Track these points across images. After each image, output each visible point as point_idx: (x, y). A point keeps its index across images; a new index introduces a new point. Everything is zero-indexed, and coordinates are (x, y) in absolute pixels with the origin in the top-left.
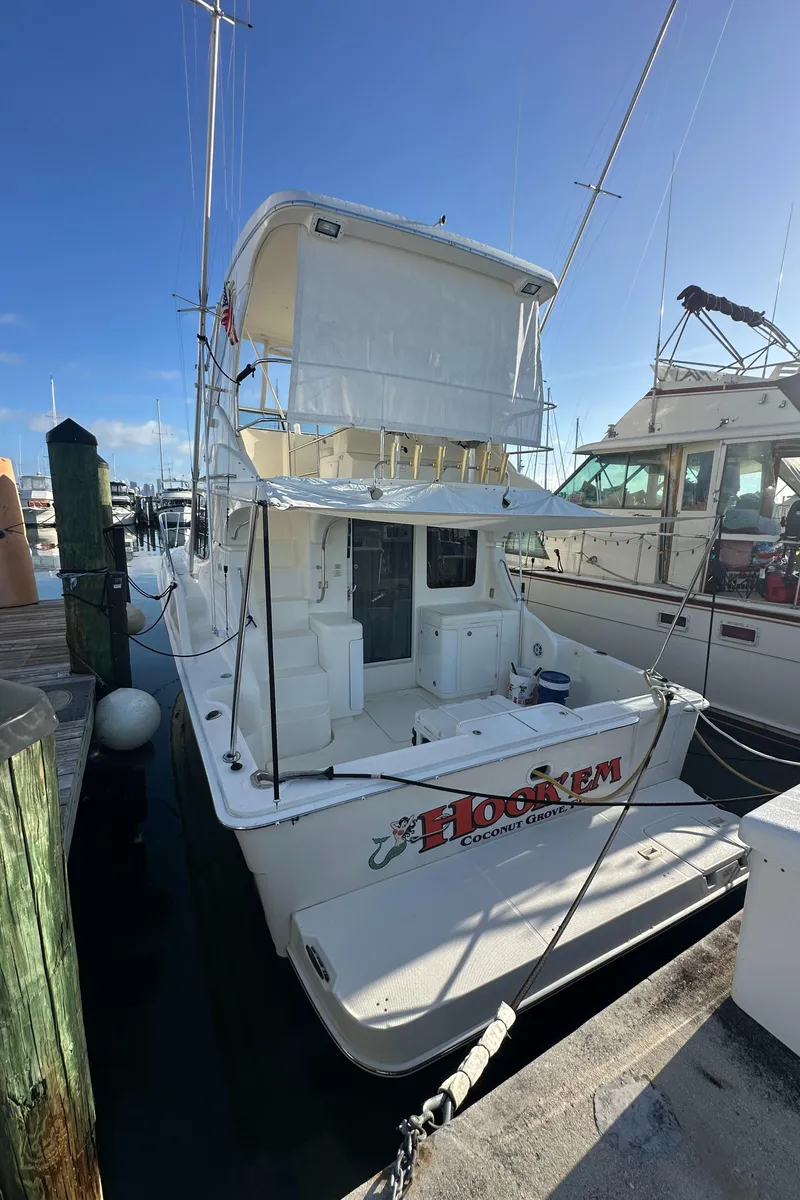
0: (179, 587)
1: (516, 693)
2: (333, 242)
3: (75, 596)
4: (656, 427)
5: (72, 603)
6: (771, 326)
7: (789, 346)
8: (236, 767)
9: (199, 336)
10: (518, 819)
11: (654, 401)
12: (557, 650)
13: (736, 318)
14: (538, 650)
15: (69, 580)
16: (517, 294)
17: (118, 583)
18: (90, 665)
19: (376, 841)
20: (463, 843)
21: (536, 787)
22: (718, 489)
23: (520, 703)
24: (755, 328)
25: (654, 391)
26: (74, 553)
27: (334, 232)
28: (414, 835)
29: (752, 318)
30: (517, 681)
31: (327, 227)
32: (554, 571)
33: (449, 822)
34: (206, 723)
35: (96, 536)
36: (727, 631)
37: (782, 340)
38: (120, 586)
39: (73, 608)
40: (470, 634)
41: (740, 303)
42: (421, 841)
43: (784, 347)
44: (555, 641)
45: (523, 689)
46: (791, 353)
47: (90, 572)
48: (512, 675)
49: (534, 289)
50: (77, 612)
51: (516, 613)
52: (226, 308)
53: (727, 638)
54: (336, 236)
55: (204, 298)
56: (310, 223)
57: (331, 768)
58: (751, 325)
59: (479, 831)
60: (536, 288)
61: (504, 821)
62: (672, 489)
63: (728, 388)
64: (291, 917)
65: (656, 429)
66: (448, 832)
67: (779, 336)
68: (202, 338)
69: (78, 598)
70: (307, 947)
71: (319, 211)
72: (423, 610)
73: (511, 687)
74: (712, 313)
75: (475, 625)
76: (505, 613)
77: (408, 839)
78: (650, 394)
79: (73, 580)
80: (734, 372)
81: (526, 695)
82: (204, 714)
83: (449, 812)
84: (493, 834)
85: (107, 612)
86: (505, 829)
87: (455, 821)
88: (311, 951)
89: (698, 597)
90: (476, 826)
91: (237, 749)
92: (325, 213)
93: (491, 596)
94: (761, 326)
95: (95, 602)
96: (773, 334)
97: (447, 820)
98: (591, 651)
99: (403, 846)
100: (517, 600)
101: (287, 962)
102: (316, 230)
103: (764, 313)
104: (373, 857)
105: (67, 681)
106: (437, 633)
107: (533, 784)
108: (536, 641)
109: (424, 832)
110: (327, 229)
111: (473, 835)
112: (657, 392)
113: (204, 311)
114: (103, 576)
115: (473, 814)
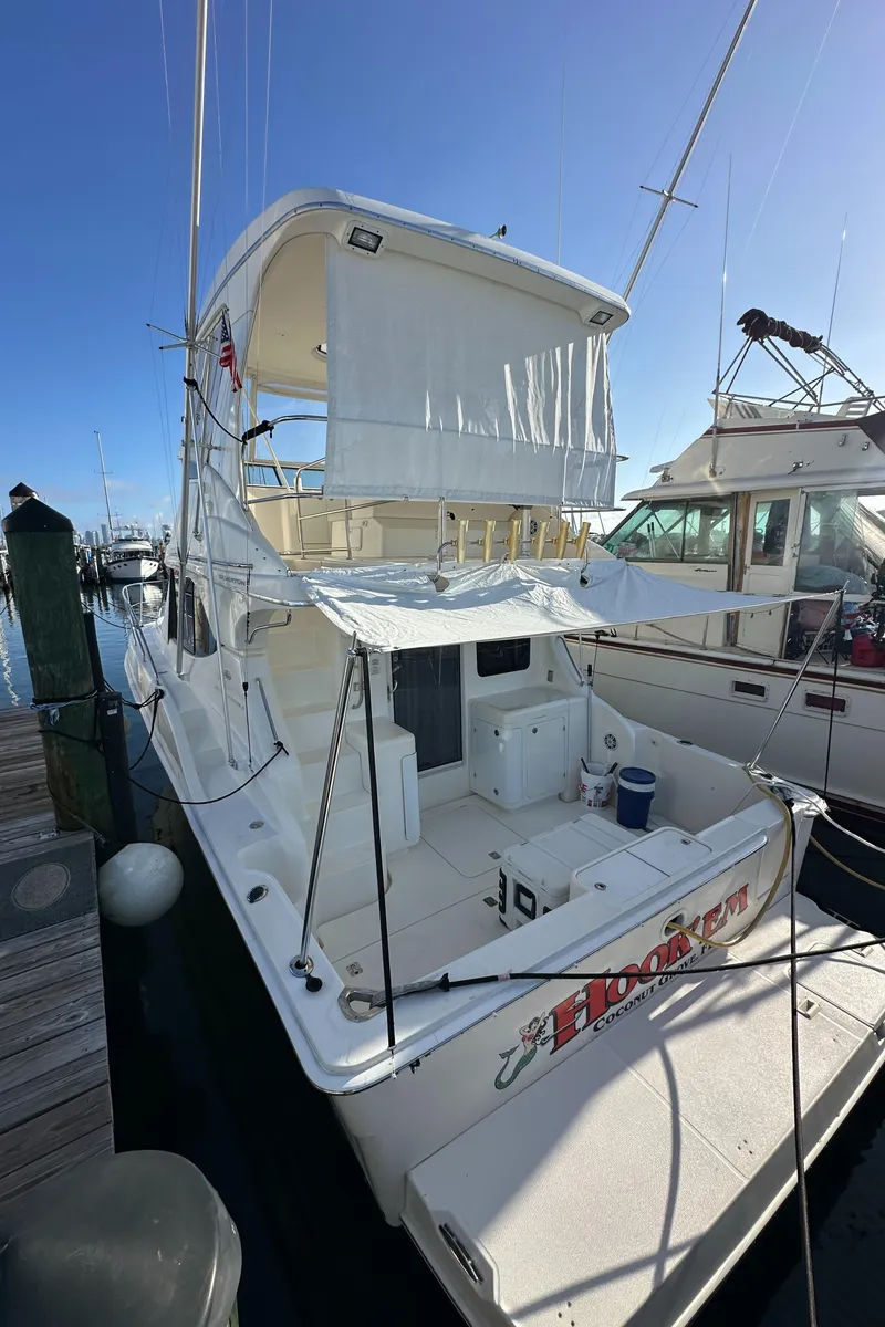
0: (167, 694)
1: (590, 795)
2: (372, 258)
3: (57, 732)
4: (718, 471)
5: (54, 743)
6: (828, 353)
7: (847, 374)
8: (314, 985)
9: (185, 380)
10: (650, 984)
11: (714, 442)
12: (635, 742)
13: (794, 344)
14: (611, 742)
15: (49, 711)
16: (585, 325)
17: (113, 708)
18: (83, 819)
19: (503, 1056)
20: (596, 1029)
21: (670, 942)
22: (798, 542)
23: (595, 806)
24: (812, 354)
25: (715, 430)
26: (53, 677)
27: (372, 244)
28: (545, 1036)
29: (808, 343)
30: (590, 781)
31: (363, 238)
32: (607, 635)
33: (582, 1008)
34: (249, 907)
35: (80, 650)
36: (812, 700)
37: (841, 368)
38: (116, 712)
39: (55, 748)
40: (535, 731)
41: (798, 328)
42: (553, 1040)
43: (842, 375)
44: (630, 731)
45: (598, 790)
46: (850, 382)
47: (75, 699)
48: (583, 773)
49: (604, 317)
50: (62, 753)
51: (583, 699)
52: (226, 344)
53: (811, 708)
54: (374, 251)
55: (191, 330)
56: (341, 233)
57: (446, 976)
58: (808, 352)
59: (612, 1009)
60: (607, 317)
61: (639, 988)
62: (738, 540)
63: (802, 427)
64: (406, 1178)
65: (718, 473)
66: (581, 1020)
67: (836, 363)
68: (191, 383)
69: (61, 734)
70: (440, 1227)
71: (359, 218)
72: (473, 703)
73: (583, 788)
74: (776, 339)
75: (539, 720)
76: (572, 701)
77: (538, 1042)
78: (709, 432)
79: (53, 711)
80: (807, 408)
81: (603, 796)
82: (244, 891)
83: (583, 996)
84: (626, 1009)
85: (101, 748)
86: (638, 998)
87: (588, 1006)
88: (445, 1230)
89: (779, 664)
90: (608, 1004)
91: (309, 954)
92: (366, 221)
93: (550, 679)
94: (819, 352)
95: (85, 738)
96: (828, 359)
97: (578, 1009)
98: (674, 740)
99: (534, 1051)
100: (582, 684)
101: (402, 1231)
102: (350, 242)
103: (821, 338)
104: (500, 1075)
105: (55, 846)
106: (497, 733)
107: (666, 939)
108: (609, 731)
109: (555, 1030)
110: (365, 241)
111: (606, 1016)
112: (718, 431)
113: (192, 347)
114: (93, 701)
115: (606, 992)
